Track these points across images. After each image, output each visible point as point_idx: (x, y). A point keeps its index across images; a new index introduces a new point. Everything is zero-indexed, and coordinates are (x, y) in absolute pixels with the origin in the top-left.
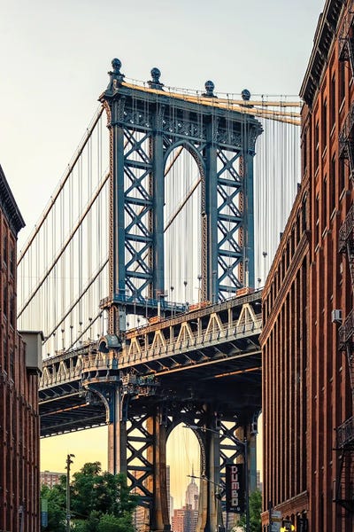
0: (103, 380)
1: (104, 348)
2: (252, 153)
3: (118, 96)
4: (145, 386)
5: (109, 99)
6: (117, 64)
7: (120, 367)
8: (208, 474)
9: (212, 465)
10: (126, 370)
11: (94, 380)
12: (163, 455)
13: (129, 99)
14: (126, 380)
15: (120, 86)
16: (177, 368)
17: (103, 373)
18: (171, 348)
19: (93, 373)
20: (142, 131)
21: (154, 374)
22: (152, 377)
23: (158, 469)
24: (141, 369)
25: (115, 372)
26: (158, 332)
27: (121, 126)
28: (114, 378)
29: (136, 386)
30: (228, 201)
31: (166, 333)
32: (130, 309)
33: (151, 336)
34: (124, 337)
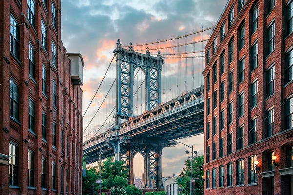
0: (114, 139)
1: (114, 129)
2: (161, 70)
3: (119, 50)
4: (127, 140)
5: (116, 52)
6: (119, 41)
7: (119, 134)
8: (146, 168)
9: (148, 165)
10: (121, 135)
11: (111, 139)
12: (132, 162)
13: (123, 52)
14: (121, 138)
15: (120, 47)
16: (139, 132)
17: (113, 137)
18: (136, 126)
19: (110, 137)
20: (127, 62)
21: (130, 135)
22: (130, 137)
23: (130, 167)
24: (126, 134)
25: (117, 136)
26: (132, 122)
27: (120, 60)
28: (117, 138)
29: (124, 140)
30: (153, 84)
31: (135, 122)
32: (123, 117)
33: (130, 124)
34: (121, 126)
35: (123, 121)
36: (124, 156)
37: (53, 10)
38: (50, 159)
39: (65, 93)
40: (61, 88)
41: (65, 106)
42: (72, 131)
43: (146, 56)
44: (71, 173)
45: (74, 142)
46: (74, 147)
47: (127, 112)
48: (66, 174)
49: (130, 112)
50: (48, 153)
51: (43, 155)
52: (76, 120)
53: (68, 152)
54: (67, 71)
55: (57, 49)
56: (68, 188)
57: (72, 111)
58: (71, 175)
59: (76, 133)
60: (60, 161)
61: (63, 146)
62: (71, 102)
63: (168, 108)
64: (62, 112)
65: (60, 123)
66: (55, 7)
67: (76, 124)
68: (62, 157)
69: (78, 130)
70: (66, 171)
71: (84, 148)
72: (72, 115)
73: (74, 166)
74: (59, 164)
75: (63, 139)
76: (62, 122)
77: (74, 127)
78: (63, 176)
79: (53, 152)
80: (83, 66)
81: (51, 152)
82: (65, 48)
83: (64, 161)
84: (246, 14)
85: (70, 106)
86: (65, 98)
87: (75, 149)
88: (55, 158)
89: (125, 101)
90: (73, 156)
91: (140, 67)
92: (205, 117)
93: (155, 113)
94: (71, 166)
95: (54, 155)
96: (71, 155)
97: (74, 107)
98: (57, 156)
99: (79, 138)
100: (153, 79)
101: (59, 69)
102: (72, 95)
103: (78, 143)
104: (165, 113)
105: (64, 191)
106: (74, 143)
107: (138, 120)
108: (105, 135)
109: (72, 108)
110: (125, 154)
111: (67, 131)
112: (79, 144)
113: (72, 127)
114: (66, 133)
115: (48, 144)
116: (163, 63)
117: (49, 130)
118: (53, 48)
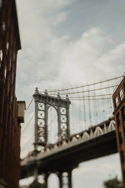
5: (35, 96)
6: (37, 88)
13: (40, 96)
15: (38, 93)
20: (43, 103)
27: (38, 101)
43: (58, 99)
91: (53, 106)
100: (64, 115)
116: (70, 104)
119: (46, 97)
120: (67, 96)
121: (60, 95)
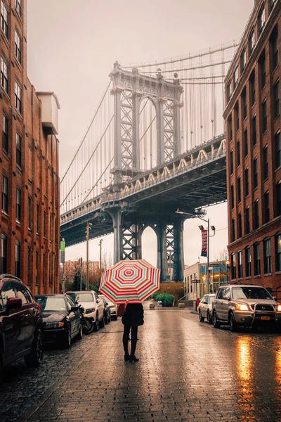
0: (111, 206)
1: (112, 191)
3: (118, 73)
4: (131, 208)
5: (114, 75)
7: (120, 199)
9: (163, 246)
10: (122, 201)
11: (107, 207)
12: (140, 242)
13: (123, 75)
14: (122, 205)
15: (119, 69)
16: (147, 196)
17: (111, 203)
18: (144, 186)
19: (107, 204)
21: (136, 201)
23: (137, 248)
24: (130, 199)
25: (117, 202)
26: (138, 181)
28: (117, 205)
29: (127, 208)
30: (168, 123)
31: (142, 180)
32: (124, 173)
33: (134, 183)
34: (122, 186)
35: (125, 178)
36: (127, 232)
37: (17, 40)
38: (13, 237)
39: (33, 148)
40: (27, 141)
41: (33, 165)
42: (43, 198)
43: (157, 82)
44: (42, 257)
45: (46, 213)
46: (47, 220)
47: (130, 166)
48: (35, 259)
49: (134, 165)
50: (10, 229)
51: (4, 233)
52: (50, 182)
53: (38, 228)
54: (36, 117)
55: (21, 90)
56: (38, 278)
57: (44, 171)
58: (42, 260)
59: (50, 201)
60: (26, 241)
61: (31, 220)
62: (41, 158)
63: (190, 160)
64: (30, 172)
65: (27, 188)
66: (19, 35)
67: (50, 187)
68: (29, 235)
69: (53, 197)
70: (34, 254)
71: (62, 222)
72: (44, 176)
73: (47, 247)
74: (26, 245)
75: (31, 210)
76: (30, 187)
77: (47, 193)
78: (30, 261)
79: (17, 228)
80: (59, 108)
81: (13, 229)
82: (32, 86)
83: (32, 241)
84: (266, 42)
85: (41, 163)
86: (33, 154)
87: (48, 223)
88: (20, 237)
89: (127, 149)
90: (45, 233)
91: (148, 97)
92: (228, 178)
93: (170, 167)
94: (42, 247)
95: (18, 233)
96: (43, 232)
97: (46, 165)
98: (22, 233)
99: (55, 207)
100: (169, 116)
101: (24, 116)
102: (43, 149)
103: (53, 214)
104: (185, 168)
105: (32, 282)
106: (48, 214)
107: (147, 177)
108: (98, 200)
109: (44, 167)
110: (129, 228)
111: (36, 199)
112: (55, 217)
113: (44, 193)
114: (35, 201)
115: (10, 218)
116: (182, 92)
117: (11, 199)
118: (17, 90)
119: (135, 79)
120: (176, 75)
121: (162, 74)
